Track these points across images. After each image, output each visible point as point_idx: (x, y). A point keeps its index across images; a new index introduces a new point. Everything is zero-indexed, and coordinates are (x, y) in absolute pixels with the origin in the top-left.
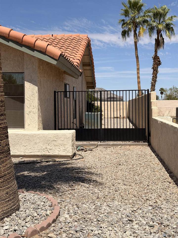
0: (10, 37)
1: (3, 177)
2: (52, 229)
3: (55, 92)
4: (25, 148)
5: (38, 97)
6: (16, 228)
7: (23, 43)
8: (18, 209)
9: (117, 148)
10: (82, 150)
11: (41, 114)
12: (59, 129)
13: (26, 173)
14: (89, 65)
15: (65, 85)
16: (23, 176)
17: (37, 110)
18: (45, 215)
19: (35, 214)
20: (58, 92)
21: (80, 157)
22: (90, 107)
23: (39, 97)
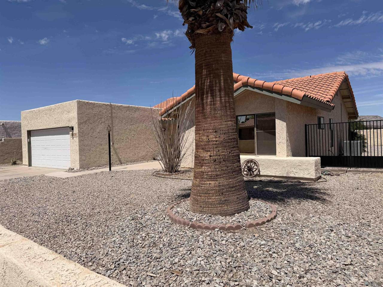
0: (263, 87)
1: (235, 187)
2: (265, 226)
3: (306, 125)
4: (276, 170)
5: (286, 130)
6: (241, 220)
7: (273, 90)
8: (247, 210)
9: (367, 174)
10: (329, 174)
11: (289, 144)
12: (310, 156)
13: (270, 189)
14: (349, 98)
15: (319, 119)
16: (268, 191)
17: (286, 141)
18: (264, 217)
19: (257, 215)
20: (308, 125)
21: (324, 180)
22: (353, 136)
23: (288, 131)
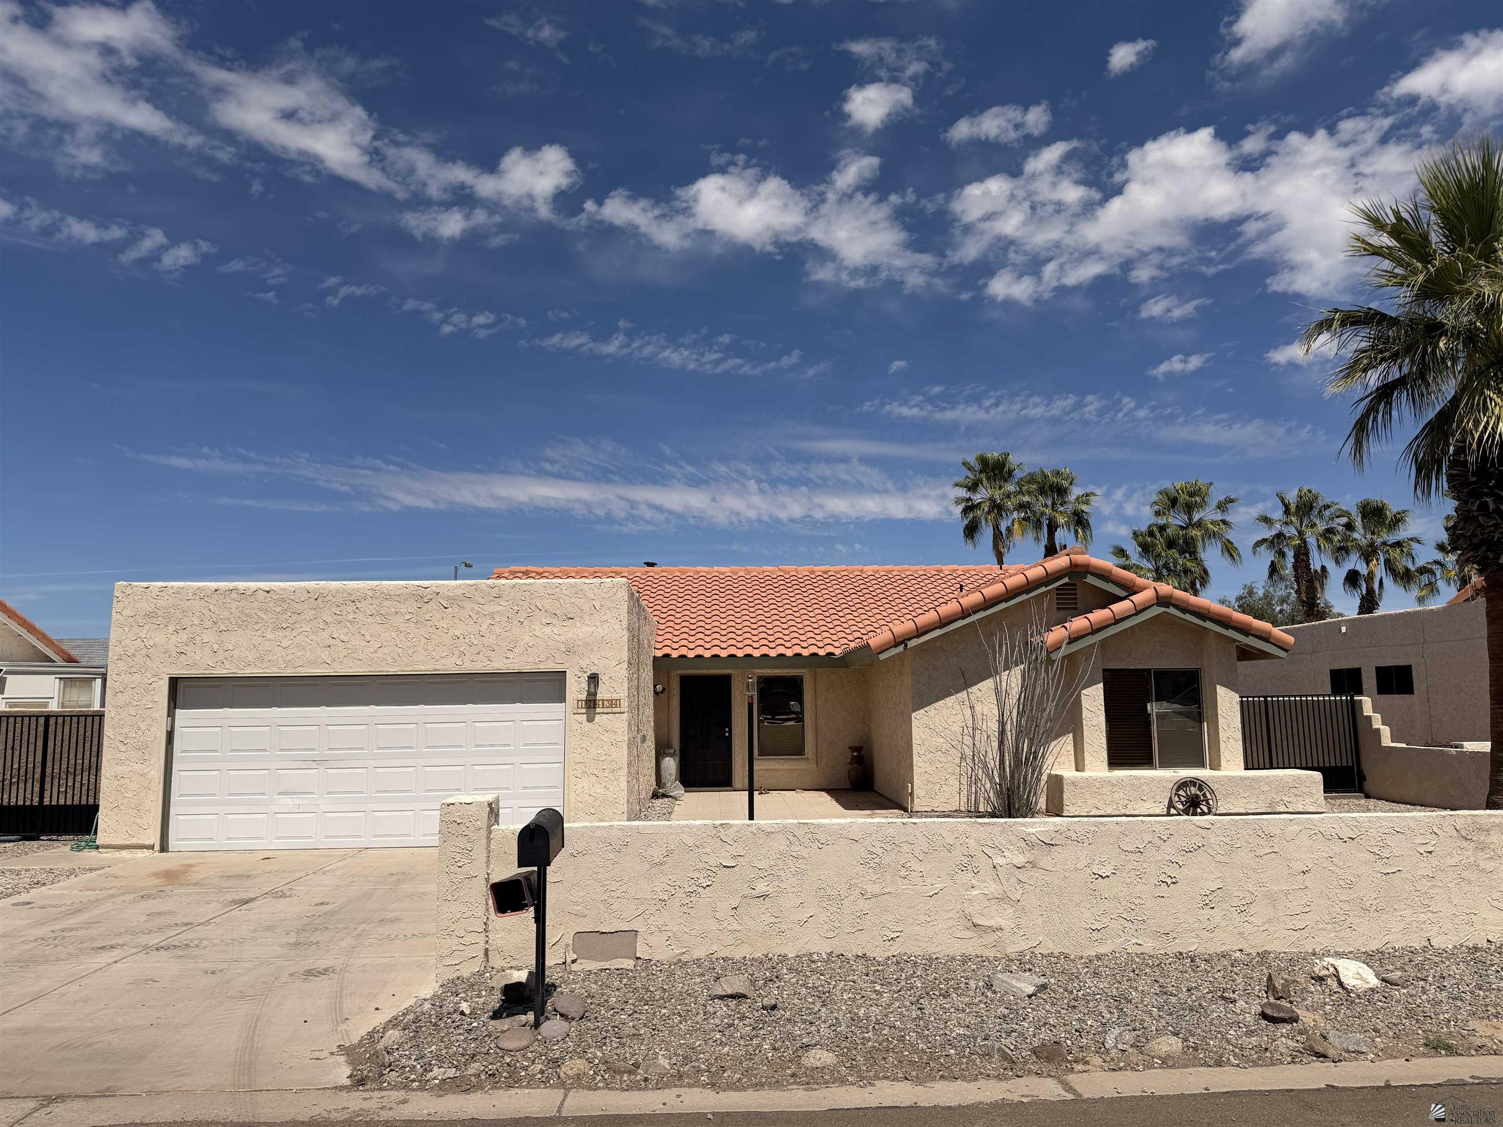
4: (1246, 801)
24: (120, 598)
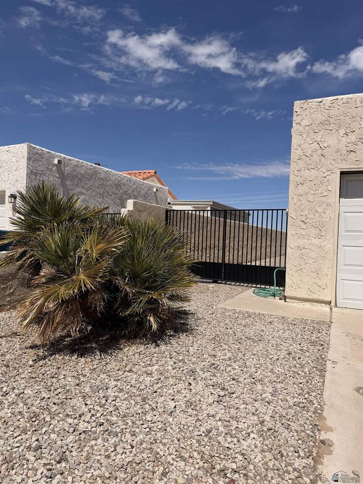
24: (299, 113)
